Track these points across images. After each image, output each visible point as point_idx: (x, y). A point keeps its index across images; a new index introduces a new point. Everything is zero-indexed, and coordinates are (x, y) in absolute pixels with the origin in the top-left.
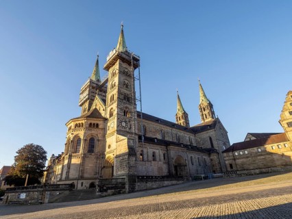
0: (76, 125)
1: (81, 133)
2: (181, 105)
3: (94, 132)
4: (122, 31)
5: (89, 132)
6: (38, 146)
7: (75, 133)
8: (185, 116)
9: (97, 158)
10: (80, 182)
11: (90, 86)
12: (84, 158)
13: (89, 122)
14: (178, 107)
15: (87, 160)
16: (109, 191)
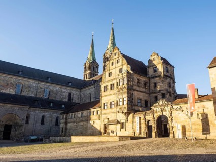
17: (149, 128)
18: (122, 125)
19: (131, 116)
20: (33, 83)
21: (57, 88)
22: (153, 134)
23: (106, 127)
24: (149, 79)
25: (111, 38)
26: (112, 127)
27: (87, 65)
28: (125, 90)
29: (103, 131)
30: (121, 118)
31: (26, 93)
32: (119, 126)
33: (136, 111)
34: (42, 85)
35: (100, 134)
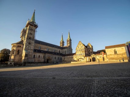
0: (13, 46)
1: (15, 48)
2: (63, 39)
3: (19, 48)
4: (34, 12)
5: (18, 48)
6: (8, 50)
7: (13, 48)
8: (63, 42)
9: (20, 56)
10: (13, 62)
11: (23, 31)
12: (15, 56)
13: (18, 45)
14: (62, 39)
15: (16, 57)
16: (17, 66)
17: (91, 60)
18: (83, 59)
19: (85, 57)
20: (51, 48)
21: (56, 49)
22: (92, 61)
23: (78, 60)
24: (88, 49)
25: (69, 35)
26: (80, 60)
27: (61, 42)
28: (84, 52)
29: (77, 60)
30: (83, 57)
31: (49, 51)
32: (82, 59)
33: (87, 56)
34: (53, 48)
35: (76, 61)
